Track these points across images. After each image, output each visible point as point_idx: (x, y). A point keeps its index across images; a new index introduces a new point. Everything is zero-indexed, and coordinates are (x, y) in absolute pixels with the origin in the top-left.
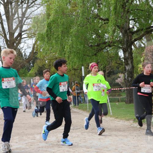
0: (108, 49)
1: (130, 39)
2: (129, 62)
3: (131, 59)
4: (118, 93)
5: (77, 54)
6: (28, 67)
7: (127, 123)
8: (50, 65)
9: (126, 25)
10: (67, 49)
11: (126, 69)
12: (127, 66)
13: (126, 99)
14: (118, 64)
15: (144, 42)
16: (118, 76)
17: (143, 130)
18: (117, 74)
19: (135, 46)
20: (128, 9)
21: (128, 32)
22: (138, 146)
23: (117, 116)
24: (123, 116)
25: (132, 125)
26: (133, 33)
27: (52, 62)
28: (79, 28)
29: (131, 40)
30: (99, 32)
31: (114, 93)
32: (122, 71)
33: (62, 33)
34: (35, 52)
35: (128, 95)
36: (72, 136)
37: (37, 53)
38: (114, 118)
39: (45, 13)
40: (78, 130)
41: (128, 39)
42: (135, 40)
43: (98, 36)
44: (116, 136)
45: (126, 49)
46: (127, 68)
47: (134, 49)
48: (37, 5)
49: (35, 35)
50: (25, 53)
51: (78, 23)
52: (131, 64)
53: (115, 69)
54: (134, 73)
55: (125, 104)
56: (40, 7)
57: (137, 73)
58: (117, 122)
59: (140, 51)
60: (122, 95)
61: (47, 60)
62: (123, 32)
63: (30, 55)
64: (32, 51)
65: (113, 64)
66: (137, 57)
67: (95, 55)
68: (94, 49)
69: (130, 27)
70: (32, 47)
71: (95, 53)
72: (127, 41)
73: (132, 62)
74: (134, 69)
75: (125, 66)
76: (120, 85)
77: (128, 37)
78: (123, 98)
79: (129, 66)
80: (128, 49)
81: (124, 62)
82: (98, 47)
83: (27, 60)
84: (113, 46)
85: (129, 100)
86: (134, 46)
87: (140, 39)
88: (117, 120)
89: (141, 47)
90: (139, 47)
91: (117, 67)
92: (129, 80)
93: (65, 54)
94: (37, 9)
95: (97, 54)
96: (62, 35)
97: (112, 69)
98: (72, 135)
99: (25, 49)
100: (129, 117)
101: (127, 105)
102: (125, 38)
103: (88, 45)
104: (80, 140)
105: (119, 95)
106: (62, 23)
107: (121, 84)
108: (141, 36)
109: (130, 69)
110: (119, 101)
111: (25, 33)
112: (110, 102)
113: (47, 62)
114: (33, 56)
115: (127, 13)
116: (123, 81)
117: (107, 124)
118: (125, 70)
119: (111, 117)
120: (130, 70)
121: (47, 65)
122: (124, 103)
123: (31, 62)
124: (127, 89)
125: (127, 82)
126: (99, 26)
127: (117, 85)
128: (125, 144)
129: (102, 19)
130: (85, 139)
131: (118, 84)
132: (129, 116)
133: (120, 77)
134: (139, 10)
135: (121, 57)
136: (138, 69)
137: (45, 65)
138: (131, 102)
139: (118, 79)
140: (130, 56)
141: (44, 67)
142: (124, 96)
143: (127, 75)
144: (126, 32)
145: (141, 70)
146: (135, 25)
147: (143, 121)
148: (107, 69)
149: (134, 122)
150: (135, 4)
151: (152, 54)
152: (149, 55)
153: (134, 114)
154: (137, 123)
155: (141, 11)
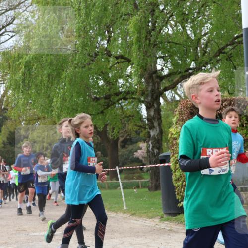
0: (123, 104)
1: (156, 88)
2: (156, 124)
3: (158, 120)
4: (138, 174)
5: (72, 111)
7: (150, 223)
9: (151, 66)
10: (56, 104)
12: (151, 131)
13: (150, 184)
14: (138, 126)
15: (179, 93)
16: (139, 147)
17: (174, 234)
18: (137, 143)
19: (165, 99)
20: (155, 41)
23: (133, 212)
24: (144, 211)
25: (158, 226)
26: (162, 78)
28: (77, 70)
29: (158, 88)
30: (109, 77)
31: (131, 173)
32: (144, 138)
33: (49, 78)
35: (153, 177)
37: (8, 110)
38: (129, 215)
41: (153, 88)
42: (166, 89)
43: (107, 82)
44: (131, 244)
45: (150, 104)
46: (152, 134)
47: (164, 104)
48: (10, 32)
49: (5, 80)
51: (76, 62)
52: (158, 128)
53: (134, 135)
54: (163, 142)
55: (147, 192)
56: (15, 35)
57: (167, 142)
58: (134, 221)
59: (173, 106)
60: (144, 177)
61: (24, 120)
62: (147, 76)
65: (130, 127)
66: (168, 117)
67: (102, 112)
68: (100, 104)
69: (158, 69)
71: (101, 109)
72: (153, 91)
73: (159, 125)
74: (164, 134)
75: (149, 130)
76: (141, 161)
77: (154, 84)
78: (146, 182)
79: (155, 130)
80: (153, 103)
81: (148, 124)
82: (106, 100)
84: (130, 98)
85: (154, 184)
86: (163, 98)
87: (173, 87)
88: (134, 218)
89: (174, 100)
90: (172, 100)
91: (136, 132)
92: (154, 153)
93: (52, 111)
94: (9, 39)
95: (105, 111)
96: (48, 81)
97: (128, 135)
101: (152, 192)
102: (149, 86)
103: (90, 96)
105: (140, 177)
106: (49, 61)
107: (143, 160)
108: (174, 83)
109: (157, 136)
110: (138, 187)
112: (123, 188)
113: (23, 124)
114: (1, 115)
115: (153, 47)
116: (145, 155)
117: (118, 224)
118: (149, 136)
119: (125, 213)
120: (156, 138)
122: (147, 190)
124: (151, 167)
125: (151, 156)
126: (109, 67)
127: (136, 161)
131: (138, 159)
132: (153, 211)
133: (141, 149)
134: (171, 44)
135: (144, 117)
136: (168, 136)
138: (157, 188)
139: (139, 151)
140: (157, 115)
142: (147, 179)
143: (151, 145)
144: (151, 77)
145: (173, 136)
146: (166, 65)
147: (176, 219)
148: (121, 135)
149: (161, 220)
150: (165, 33)
151: (190, 111)
152: (184, 114)
153: (161, 207)
154: (165, 222)
155: (174, 45)
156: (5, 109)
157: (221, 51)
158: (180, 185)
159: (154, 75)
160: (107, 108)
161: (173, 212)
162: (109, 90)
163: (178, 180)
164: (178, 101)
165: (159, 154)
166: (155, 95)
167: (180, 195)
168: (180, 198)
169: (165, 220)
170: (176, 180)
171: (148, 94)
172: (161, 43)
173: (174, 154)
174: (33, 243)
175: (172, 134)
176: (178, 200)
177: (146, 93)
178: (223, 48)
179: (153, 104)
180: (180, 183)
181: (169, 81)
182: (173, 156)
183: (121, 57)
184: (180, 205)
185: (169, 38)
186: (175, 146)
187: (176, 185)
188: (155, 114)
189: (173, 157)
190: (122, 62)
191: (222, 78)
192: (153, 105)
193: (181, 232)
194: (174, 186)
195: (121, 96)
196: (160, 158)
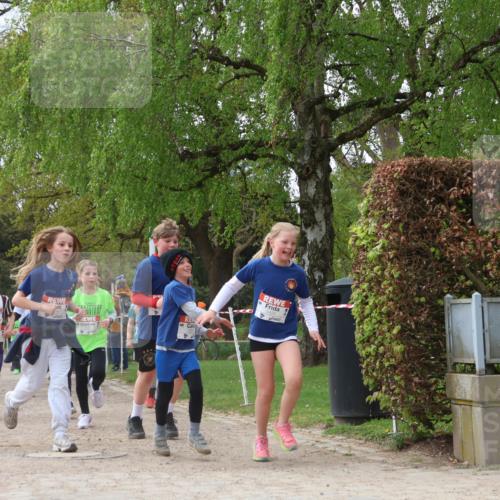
0: (246, 169)
1: (322, 135)
2: (319, 216)
3: (324, 205)
5: (132, 181)
7: (302, 438)
8: (31, 218)
9: (312, 85)
10: (98, 163)
11: (306, 241)
12: (308, 231)
15: (372, 148)
17: (357, 464)
19: (341, 161)
20: (321, 32)
21: (317, 109)
25: (320, 446)
26: (335, 114)
27: (39, 208)
29: (326, 137)
30: (217, 108)
39: (25, 32)
40: (120, 462)
41: (316, 135)
42: (343, 139)
43: (213, 119)
44: (260, 485)
45: (308, 170)
46: (310, 236)
47: (338, 171)
52: (323, 224)
54: (334, 256)
56: (9, 9)
57: (344, 256)
59: (359, 178)
61: (23, 197)
62: (301, 108)
65: (261, 219)
66: (346, 199)
67: (200, 185)
68: (196, 167)
69: (326, 93)
71: (198, 179)
72: (314, 140)
73: (328, 217)
74: (336, 240)
75: (304, 229)
77: (317, 127)
79: (317, 229)
80: (315, 168)
81: (301, 215)
82: (209, 160)
84: (264, 156)
85: (311, 350)
86: (336, 159)
87: (358, 134)
89: (361, 164)
90: (355, 163)
92: (315, 280)
93: (87, 179)
95: (205, 182)
97: (257, 238)
98: (94, 481)
100: (311, 413)
102: (306, 131)
103: (173, 148)
108: (363, 125)
109: (321, 242)
112: (242, 359)
113: (20, 206)
115: (318, 44)
117: (229, 438)
118: (304, 243)
119: (244, 413)
120: (320, 245)
121: (19, 218)
126: (217, 86)
129: (228, 62)
132: (310, 410)
134: (357, 37)
135: (292, 199)
136: (347, 242)
137: (15, 219)
140: (321, 195)
141: (10, 225)
143: (307, 262)
144: (310, 109)
145: (358, 243)
146: (344, 85)
147: (361, 430)
148: (239, 238)
149: (328, 433)
150: (345, 15)
151: (398, 188)
152: (385, 194)
153: (329, 401)
154: (337, 437)
155: (364, 41)
157: (468, 57)
158: (373, 354)
159: (318, 107)
160: (212, 176)
161: (356, 414)
162: (217, 136)
163: (367, 341)
164: (368, 165)
165: (325, 281)
166: (319, 150)
167: (372, 377)
168: (371, 382)
169: (337, 433)
170: (363, 342)
171: (303, 148)
172: (336, 35)
173: (360, 283)
174: (34, 477)
175: (357, 238)
176: (368, 386)
177: (299, 145)
178: (475, 51)
179: (313, 170)
180: (371, 349)
181: (351, 122)
182: (357, 287)
183: (247, 63)
184: (371, 399)
185: (354, 26)
186: (362, 266)
187: (363, 353)
188: (317, 193)
189: (358, 291)
190: (247, 76)
191: (470, 118)
192: (314, 172)
193: (374, 461)
194: (358, 356)
195: (242, 151)
196: (327, 292)
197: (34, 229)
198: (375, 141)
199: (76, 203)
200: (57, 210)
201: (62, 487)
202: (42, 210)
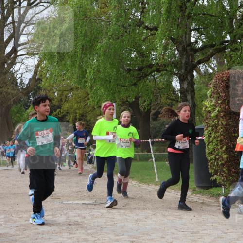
0: (156, 76)
1: (190, 60)
2: (189, 97)
3: (191, 93)
5: (105, 83)
6: (25, 103)
8: (61, 100)
9: (185, 37)
10: (90, 75)
14: (171, 99)
15: (213, 66)
17: (207, 207)
19: (199, 72)
20: (189, 13)
21: (188, 49)
22: (198, 232)
25: (190, 199)
26: (196, 51)
27: (64, 95)
28: (111, 41)
29: (192, 61)
30: (143, 49)
31: (163, 146)
33: (83, 49)
34: (38, 78)
36: (93, 215)
37: (42, 80)
40: (103, 206)
41: (188, 61)
42: (199, 62)
43: (141, 54)
44: (164, 216)
45: (184, 76)
47: (197, 77)
48: (45, 3)
50: (21, 80)
51: (110, 33)
52: (191, 101)
54: (196, 115)
57: (200, 115)
59: (206, 80)
61: (57, 90)
62: (181, 49)
63: (29, 83)
64: (33, 77)
65: (163, 99)
66: (200, 90)
67: (135, 84)
68: (133, 76)
70: (33, 71)
71: (134, 81)
72: (186, 63)
73: (193, 98)
74: (196, 108)
77: (188, 57)
80: (187, 76)
81: (181, 97)
82: (139, 72)
83: (25, 92)
84: (163, 70)
86: (196, 71)
87: (206, 60)
89: (208, 74)
90: (205, 73)
91: (169, 105)
93: (86, 82)
95: (138, 83)
96: (82, 52)
97: (160, 107)
98: (92, 213)
99: (22, 74)
102: (182, 58)
103: (123, 68)
104: (105, 222)
106: (83, 32)
108: (209, 56)
111: (23, 47)
112: (155, 161)
113: (56, 94)
114: (35, 86)
115: (188, 19)
117: (150, 196)
119: (156, 185)
121: (56, 100)
123: (30, 94)
126: (142, 39)
128: (177, 230)
129: (147, 28)
130: (112, 219)
134: (206, 15)
135: (176, 90)
136: (201, 109)
137: (54, 100)
140: (190, 88)
144: (184, 49)
145: (207, 109)
146: (200, 37)
147: (209, 192)
148: (153, 108)
149: (193, 193)
150: (200, 5)
151: (225, 85)
152: (219, 87)
153: (194, 180)
154: (198, 195)
155: (209, 17)
156: (39, 79)
158: (214, 159)
161: (206, 185)
162: (142, 62)
163: (211, 153)
164: (211, 73)
166: (189, 68)
167: (213, 169)
168: (213, 171)
169: (198, 193)
170: (209, 153)
171: (181, 67)
172: (196, 15)
173: (208, 127)
174: (67, 212)
175: (206, 107)
176: (211, 173)
180: (213, 157)
181: (203, 54)
182: (207, 129)
184: (213, 178)
185: (204, 10)
186: (209, 120)
187: (209, 158)
188: (188, 86)
189: (207, 131)
192: (187, 78)
193: (214, 206)
194: (207, 160)
197: (63, 104)
198: (214, 63)
199: (80, 93)
200: (72, 96)
201: (79, 216)
202: (66, 96)
